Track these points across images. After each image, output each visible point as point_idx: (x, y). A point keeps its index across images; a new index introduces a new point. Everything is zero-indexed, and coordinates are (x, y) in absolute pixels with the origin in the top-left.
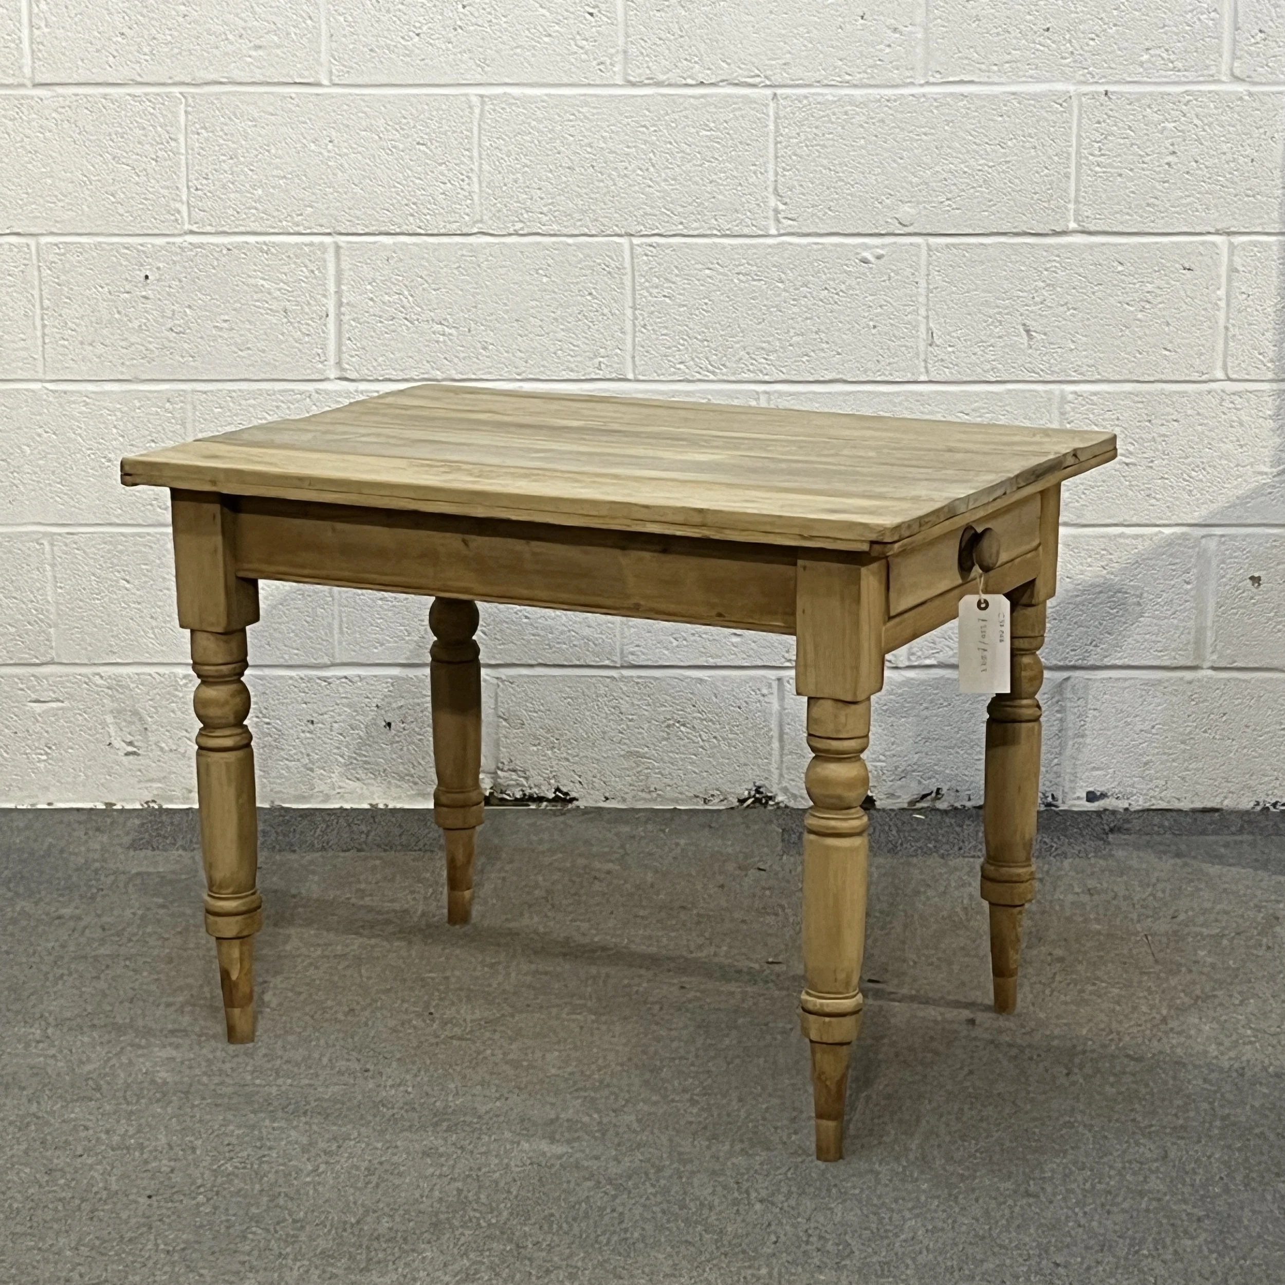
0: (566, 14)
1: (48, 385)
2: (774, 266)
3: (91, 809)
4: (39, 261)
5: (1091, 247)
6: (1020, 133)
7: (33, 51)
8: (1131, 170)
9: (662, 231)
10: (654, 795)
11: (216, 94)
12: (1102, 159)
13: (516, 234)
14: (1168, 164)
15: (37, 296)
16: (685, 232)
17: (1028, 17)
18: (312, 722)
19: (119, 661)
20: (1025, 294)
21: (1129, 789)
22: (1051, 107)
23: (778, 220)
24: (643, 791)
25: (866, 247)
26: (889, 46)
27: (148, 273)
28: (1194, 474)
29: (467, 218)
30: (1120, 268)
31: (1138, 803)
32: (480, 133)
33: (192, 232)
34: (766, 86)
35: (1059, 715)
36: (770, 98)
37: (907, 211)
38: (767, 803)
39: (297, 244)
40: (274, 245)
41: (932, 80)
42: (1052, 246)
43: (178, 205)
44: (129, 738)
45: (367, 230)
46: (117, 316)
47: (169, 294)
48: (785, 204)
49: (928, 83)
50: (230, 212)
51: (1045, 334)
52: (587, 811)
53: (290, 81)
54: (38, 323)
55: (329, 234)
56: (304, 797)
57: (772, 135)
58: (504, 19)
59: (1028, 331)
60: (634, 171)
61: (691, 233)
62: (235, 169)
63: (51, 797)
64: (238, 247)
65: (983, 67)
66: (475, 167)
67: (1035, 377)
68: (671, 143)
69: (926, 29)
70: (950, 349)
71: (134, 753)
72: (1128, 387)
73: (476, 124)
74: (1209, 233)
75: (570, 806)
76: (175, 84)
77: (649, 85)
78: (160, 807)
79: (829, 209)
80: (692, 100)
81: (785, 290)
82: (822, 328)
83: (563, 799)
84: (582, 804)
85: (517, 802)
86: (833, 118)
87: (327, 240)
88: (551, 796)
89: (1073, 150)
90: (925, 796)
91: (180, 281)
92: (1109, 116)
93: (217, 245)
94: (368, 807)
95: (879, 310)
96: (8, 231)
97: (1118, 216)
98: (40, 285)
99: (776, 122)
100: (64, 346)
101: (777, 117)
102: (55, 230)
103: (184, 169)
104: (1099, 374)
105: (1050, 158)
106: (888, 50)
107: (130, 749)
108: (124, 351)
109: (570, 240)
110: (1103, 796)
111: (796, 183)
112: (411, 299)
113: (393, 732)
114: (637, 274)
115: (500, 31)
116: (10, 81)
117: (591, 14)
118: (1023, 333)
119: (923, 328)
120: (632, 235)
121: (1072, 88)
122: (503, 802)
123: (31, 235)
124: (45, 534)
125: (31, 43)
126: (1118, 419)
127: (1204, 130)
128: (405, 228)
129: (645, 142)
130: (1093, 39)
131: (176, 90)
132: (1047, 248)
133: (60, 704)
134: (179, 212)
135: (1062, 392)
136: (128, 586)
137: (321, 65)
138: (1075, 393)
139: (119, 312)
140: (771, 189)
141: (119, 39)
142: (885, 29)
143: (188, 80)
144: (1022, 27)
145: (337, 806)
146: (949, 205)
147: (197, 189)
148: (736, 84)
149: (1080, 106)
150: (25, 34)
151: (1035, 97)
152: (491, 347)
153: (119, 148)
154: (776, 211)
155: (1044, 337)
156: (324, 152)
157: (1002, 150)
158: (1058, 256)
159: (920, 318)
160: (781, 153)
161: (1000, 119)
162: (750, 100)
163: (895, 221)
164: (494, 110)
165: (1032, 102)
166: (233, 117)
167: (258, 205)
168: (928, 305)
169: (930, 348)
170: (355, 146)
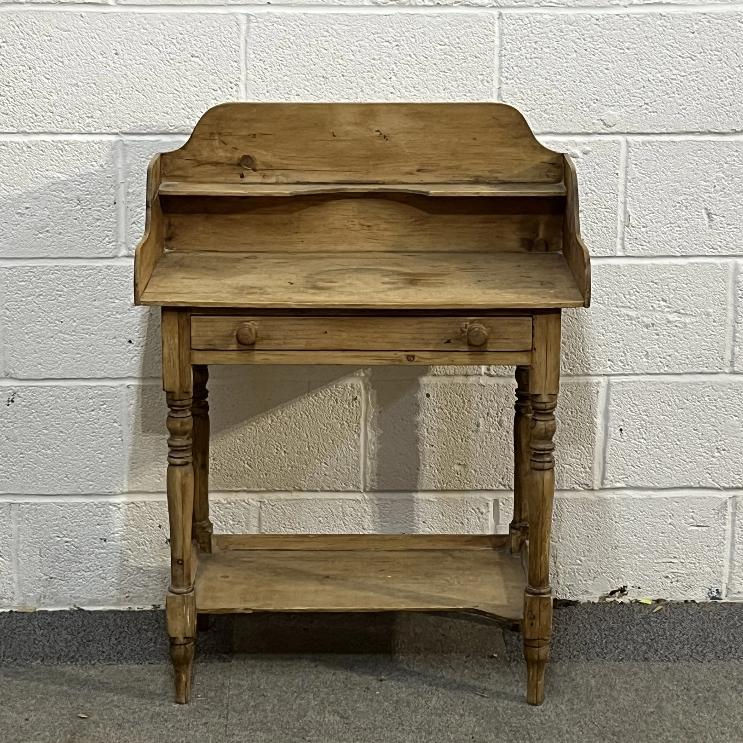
6: (709, 47)
11: (16, 12)
18: (105, 540)
20: (708, 184)
22: (735, 25)
25: (576, 144)
32: (246, 47)
34: (493, 6)
36: (496, 18)
39: (88, 142)
42: (733, 143)
45: (149, 131)
49: (631, 5)
50: (29, 114)
51: (723, 217)
55: (116, 134)
56: (99, 601)
57: (497, 50)
59: (709, 214)
62: (33, 78)
66: (243, 77)
67: (714, 252)
68: (410, 56)
70: (643, 230)
73: (242, 38)
86: (550, 35)
90: (613, 593)
93: (19, 144)
95: (585, 197)
99: (500, 38)
101: (502, 34)
111: (516, 90)
118: (706, 216)
119: (620, 212)
129: (389, 55)
132: (727, 144)
135: (736, 264)
140: (495, 95)
146: (647, 109)
148: (468, 6)
151: (722, 17)
155: (723, 219)
156: (111, 63)
157: (693, 62)
158: (737, 151)
159: (619, 203)
160: (505, 64)
161: (692, 35)
162: (479, 20)
163: (601, 123)
164: (259, 27)
165: (720, 21)
166: (31, 33)
167: (53, 109)
168: (626, 193)
169: (627, 229)
170: (138, 58)
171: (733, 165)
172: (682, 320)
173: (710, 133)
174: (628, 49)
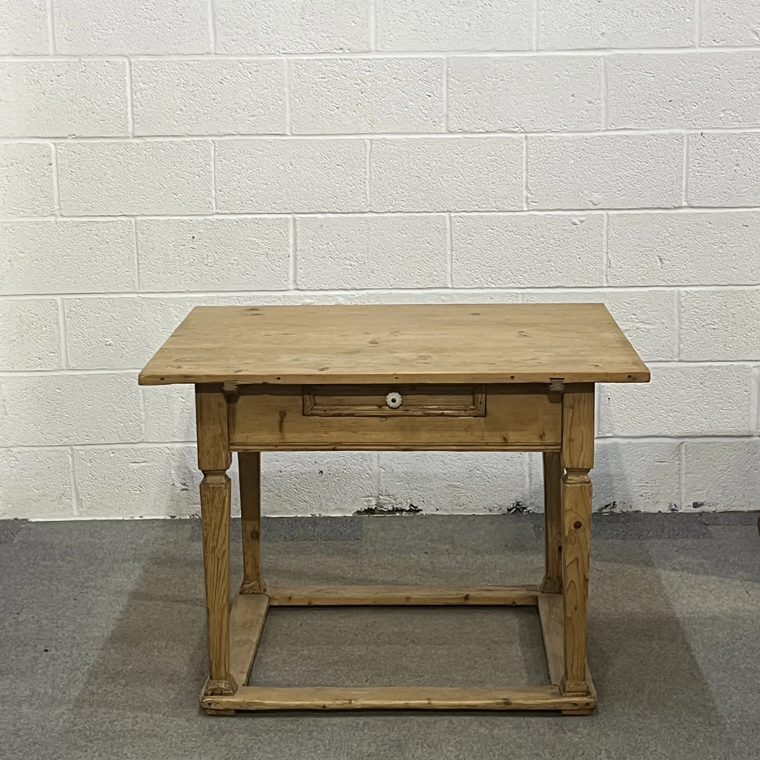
0: (416, 96)
3: (163, 520)
4: (136, 229)
5: (694, 214)
6: (656, 155)
7: (133, 119)
9: (467, 210)
10: (462, 507)
11: (231, 140)
12: (699, 168)
13: (389, 212)
14: (735, 171)
15: (135, 248)
16: (479, 209)
17: (661, 95)
18: (281, 472)
19: (178, 440)
20: (659, 240)
21: (715, 501)
22: (672, 141)
23: (527, 203)
24: (456, 505)
25: (576, 216)
26: (587, 111)
27: (194, 235)
28: (749, 334)
29: (363, 204)
30: (710, 226)
31: (721, 508)
32: (370, 159)
33: (218, 214)
34: (522, 132)
35: (678, 462)
36: (524, 139)
38: (523, 510)
39: (273, 219)
41: (610, 128)
42: (674, 214)
43: (210, 199)
45: (310, 211)
47: (205, 246)
48: (532, 194)
49: (607, 130)
50: (238, 202)
52: (428, 517)
55: (290, 213)
56: (277, 511)
57: (524, 159)
58: (383, 99)
59: (661, 259)
60: (452, 178)
61: (482, 210)
62: (240, 180)
65: (636, 121)
66: (368, 177)
67: (664, 283)
68: (471, 163)
69: (606, 102)
70: (619, 270)
71: (186, 489)
72: (714, 288)
73: (368, 154)
75: (418, 514)
76: (208, 136)
81: (532, 239)
82: (552, 259)
83: (414, 510)
84: (424, 513)
85: (389, 512)
86: (557, 149)
88: (408, 508)
89: (684, 164)
90: (607, 506)
91: (211, 240)
93: (231, 220)
94: (310, 516)
95: (582, 249)
96: (120, 214)
97: (708, 198)
98: (137, 243)
99: (527, 151)
100: (149, 274)
101: (527, 148)
103: (213, 180)
104: (699, 282)
106: (586, 113)
107: (184, 487)
108: (181, 276)
109: (418, 215)
110: (702, 504)
111: (537, 183)
112: (333, 247)
113: (324, 476)
114: (453, 232)
115: (381, 105)
116: (122, 135)
117: (429, 96)
118: (659, 261)
119: (605, 259)
120: (451, 212)
121: (684, 132)
122: (382, 512)
123: (132, 216)
125: (133, 114)
126: (709, 305)
127: (754, 153)
128: (330, 210)
129: (458, 163)
130: (695, 106)
131: (209, 139)
132: (671, 216)
133: (147, 464)
134: (210, 203)
135: (679, 291)
137: (286, 124)
138: (687, 292)
140: (524, 186)
141: (179, 112)
142: (585, 102)
143: (216, 133)
144: (657, 100)
145: (294, 516)
146: (619, 194)
147: (220, 191)
148: (506, 132)
149: (688, 141)
150: (129, 110)
151: (664, 136)
152: (376, 272)
153: (179, 169)
154: (527, 198)
155: (669, 262)
156: (288, 170)
157: (647, 165)
158: (677, 220)
159: (604, 253)
160: (530, 167)
161: (646, 148)
162: (513, 140)
163: (590, 203)
164: (378, 147)
165: (663, 139)
166: (239, 153)
167: (252, 199)
168: (608, 246)
169: (609, 269)
170: (304, 167)
171: (675, 228)
172: (646, 327)
173: (659, 208)
174: (606, 157)
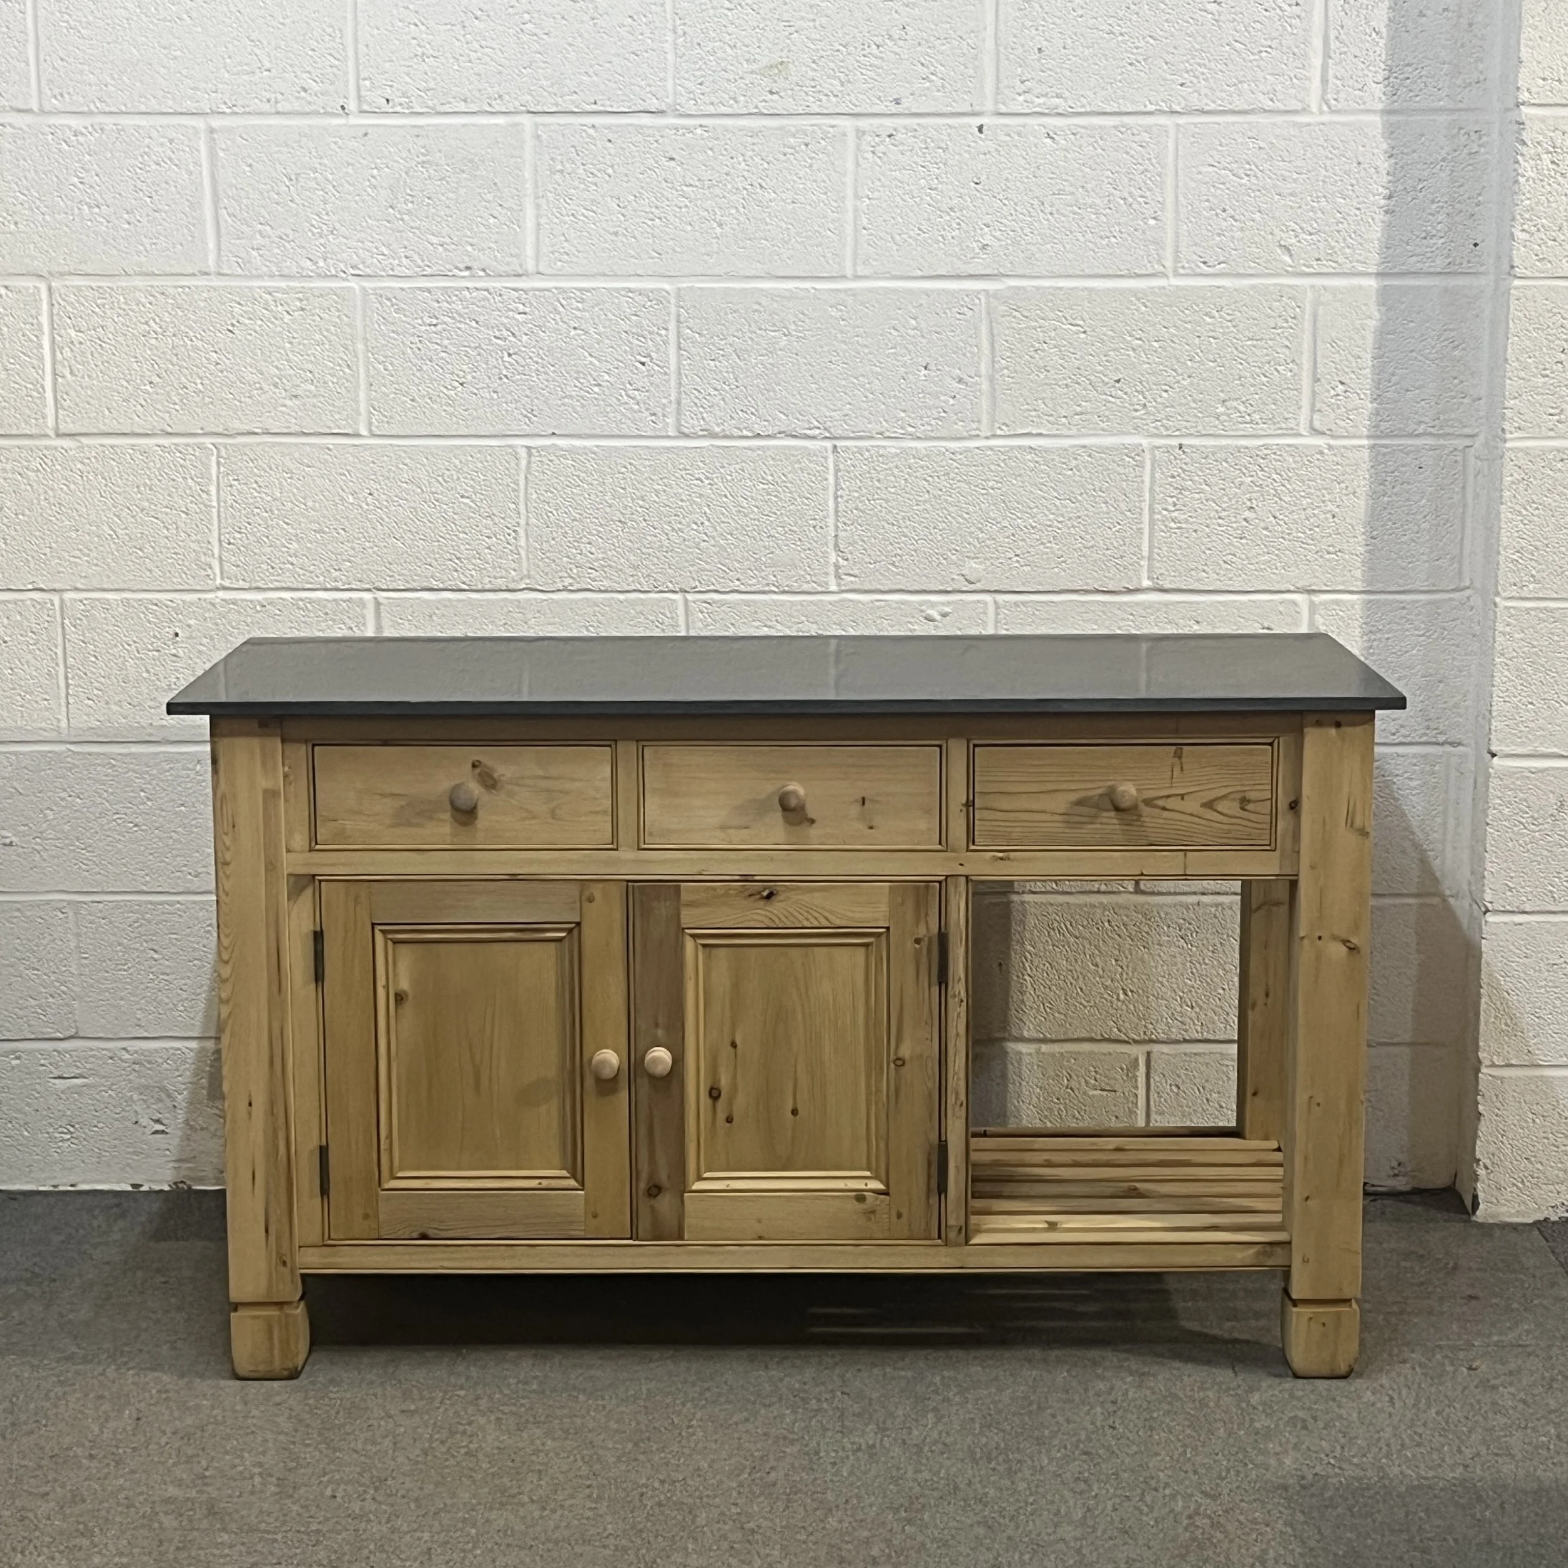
1: (72, 747)
2: (835, 623)
8: (1207, 526)
37: (973, 568)
40: (311, 601)
44: (157, 1116)
46: (145, 675)
53: (328, 431)
54: (62, 683)
63: (73, 1179)
64: (272, 603)
74: (1289, 591)
77: (704, 436)
78: (189, 1187)
79: (893, 564)
80: (749, 453)
87: (367, 596)
92: (1184, 470)
102: (79, 586)
105: (1122, 513)
124: (69, 903)
136: (156, 956)
139: (148, 671)
